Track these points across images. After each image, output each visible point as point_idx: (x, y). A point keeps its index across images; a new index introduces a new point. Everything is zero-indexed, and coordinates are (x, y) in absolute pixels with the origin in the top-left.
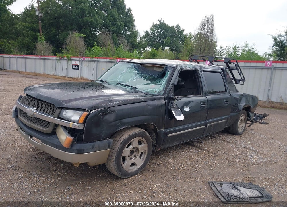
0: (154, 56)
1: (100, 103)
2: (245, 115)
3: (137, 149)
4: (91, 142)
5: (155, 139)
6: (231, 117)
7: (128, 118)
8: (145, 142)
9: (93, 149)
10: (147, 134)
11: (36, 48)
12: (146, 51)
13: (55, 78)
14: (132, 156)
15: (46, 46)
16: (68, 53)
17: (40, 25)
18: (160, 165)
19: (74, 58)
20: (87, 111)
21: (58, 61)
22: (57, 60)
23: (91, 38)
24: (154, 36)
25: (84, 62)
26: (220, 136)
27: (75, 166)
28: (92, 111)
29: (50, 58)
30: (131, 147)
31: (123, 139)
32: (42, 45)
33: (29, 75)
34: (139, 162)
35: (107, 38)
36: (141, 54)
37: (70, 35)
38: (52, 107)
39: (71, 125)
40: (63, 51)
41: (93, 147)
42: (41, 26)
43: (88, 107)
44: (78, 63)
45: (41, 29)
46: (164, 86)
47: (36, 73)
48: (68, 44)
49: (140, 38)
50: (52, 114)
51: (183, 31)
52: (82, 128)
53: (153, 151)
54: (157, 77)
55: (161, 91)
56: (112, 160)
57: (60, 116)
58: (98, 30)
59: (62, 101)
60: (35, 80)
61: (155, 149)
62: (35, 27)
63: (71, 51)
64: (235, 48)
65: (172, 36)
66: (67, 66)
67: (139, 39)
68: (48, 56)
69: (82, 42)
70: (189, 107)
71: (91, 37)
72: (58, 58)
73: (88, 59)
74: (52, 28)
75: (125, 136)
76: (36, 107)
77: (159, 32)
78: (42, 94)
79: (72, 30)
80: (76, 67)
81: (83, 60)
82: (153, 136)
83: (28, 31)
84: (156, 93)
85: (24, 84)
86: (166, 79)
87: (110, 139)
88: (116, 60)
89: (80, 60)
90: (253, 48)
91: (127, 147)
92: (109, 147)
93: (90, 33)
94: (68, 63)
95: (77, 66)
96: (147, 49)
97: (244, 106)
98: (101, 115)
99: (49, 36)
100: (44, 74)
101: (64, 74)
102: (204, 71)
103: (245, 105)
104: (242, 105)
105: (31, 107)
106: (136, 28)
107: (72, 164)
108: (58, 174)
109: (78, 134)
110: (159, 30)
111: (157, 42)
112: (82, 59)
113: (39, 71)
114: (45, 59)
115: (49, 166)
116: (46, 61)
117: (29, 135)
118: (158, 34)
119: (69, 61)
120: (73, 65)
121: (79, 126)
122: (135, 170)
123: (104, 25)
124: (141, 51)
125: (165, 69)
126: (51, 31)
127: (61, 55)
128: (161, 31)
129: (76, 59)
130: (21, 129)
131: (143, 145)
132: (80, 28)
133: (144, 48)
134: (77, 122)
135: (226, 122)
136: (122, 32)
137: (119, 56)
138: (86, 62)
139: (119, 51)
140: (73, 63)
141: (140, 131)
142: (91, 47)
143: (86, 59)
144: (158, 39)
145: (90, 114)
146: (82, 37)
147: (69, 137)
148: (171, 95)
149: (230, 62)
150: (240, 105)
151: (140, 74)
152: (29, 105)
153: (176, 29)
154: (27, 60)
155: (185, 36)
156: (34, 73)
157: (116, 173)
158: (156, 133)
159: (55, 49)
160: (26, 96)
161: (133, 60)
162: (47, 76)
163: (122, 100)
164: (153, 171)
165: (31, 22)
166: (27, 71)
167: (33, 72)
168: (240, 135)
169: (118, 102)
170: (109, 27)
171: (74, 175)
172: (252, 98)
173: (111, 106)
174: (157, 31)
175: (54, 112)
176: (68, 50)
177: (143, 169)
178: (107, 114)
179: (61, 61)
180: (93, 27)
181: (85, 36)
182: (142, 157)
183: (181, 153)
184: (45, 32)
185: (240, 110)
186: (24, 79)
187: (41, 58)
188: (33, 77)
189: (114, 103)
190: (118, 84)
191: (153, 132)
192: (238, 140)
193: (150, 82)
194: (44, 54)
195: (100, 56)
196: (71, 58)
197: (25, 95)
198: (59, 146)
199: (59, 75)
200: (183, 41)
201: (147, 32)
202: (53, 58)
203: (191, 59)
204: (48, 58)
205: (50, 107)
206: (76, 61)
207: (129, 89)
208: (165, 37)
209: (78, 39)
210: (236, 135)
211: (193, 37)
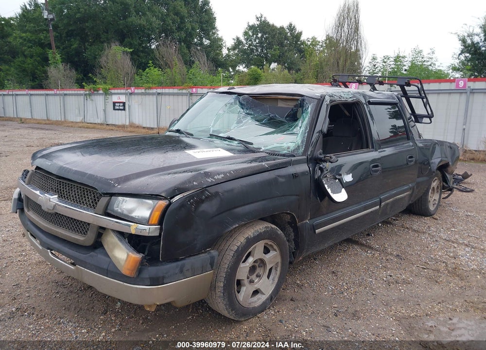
0: (255, 80)
1: (189, 181)
2: (439, 179)
3: (262, 262)
4: (177, 260)
5: (294, 240)
6: (418, 184)
7: (244, 205)
8: (275, 247)
9: (182, 273)
10: (280, 232)
11: (47, 77)
12: (238, 71)
13: (84, 128)
14: (254, 277)
15: (65, 71)
16: (105, 83)
17: (52, 36)
18: (303, 288)
19: (116, 91)
20: (165, 198)
21: (88, 97)
22: (86, 95)
23: (142, 54)
24: (250, 45)
25: (133, 96)
26: (397, 220)
27: (148, 309)
28: (173, 197)
29: (73, 92)
30: (251, 260)
31: (236, 248)
32: (57, 70)
33: (38, 123)
34: (267, 285)
35: (171, 52)
36: (231, 77)
37: (105, 50)
38: (90, 193)
39: (133, 229)
40: (95, 79)
41: (181, 271)
42: (53, 38)
43: (166, 191)
44: (123, 99)
45: (54, 42)
46: (304, 137)
47: (50, 121)
48: (103, 66)
49: (226, 49)
50: (93, 206)
51: (300, 34)
52: (157, 234)
53: (291, 263)
54: (283, 120)
55: (299, 146)
56: (216, 289)
57: (109, 211)
58: (153, 39)
59: (111, 180)
60: (50, 132)
61: (294, 258)
62: (43, 38)
63: (109, 78)
64: (398, 59)
65: (281, 44)
66: (105, 105)
67: (225, 52)
68: (70, 89)
69: (128, 62)
70: (351, 174)
71: (142, 52)
72: (87, 92)
73: (140, 91)
74: (72, 40)
75: (240, 240)
76: (58, 192)
77: (258, 38)
78: (67, 166)
79: (109, 41)
80: (120, 106)
81: (131, 94)
82: (289, 234)
83: (31, 47)
84: (290, 150)
85: (31, 141)
86: (305, 122)
87: (212, 251)
88: (190, 90)
89: (125, 94)
90: (431, 57)
91: (244, 262)
92: (212, 267)
93: (140, 45)
94: (105, 99)
95: (121, 104)
96: (239, 68)
97: (439, 163)
98: (192, 204)
99: (68, 54)
100: (65, 121)
101: (99, 119)
102: (370, 103)
103: (441, 161)
104: (436, 161)
105: (47, 192)
106: (218, 33)
107: (141, 307)
108: (112, 320)
109: (149, 244)
110: (260, 35)
111: (256, 55)
112: (129, 91)
113: (55, 116)
114: (65, 95)
115: (92, 302)
116: (67, 98)
117: (48, 249)
118: (257, 41)
119: (108, 96)
120: (114, 103)
121: (150, 230)
122: (261, 303)
123: (164, 30)
124: (230, 72)
125: (301, 104)
126: (72, 45)
127: (92, 86)
128: (262, 36)
129: (119, 91)
130: (32, 235)
131: (272, 253)
132: (122, 37)
133: (234, 67)
134: (147, 222)
135: (411, 195)
136: (196, 40)
137: (193, 83)
138: (136, 96)
139: (194, 75)
140: (115, 98)
141: (266, 227)
142: (144, 70)
143: (136, 91)
144: (257, 51)
145: (170, 204)
146: (127, 53)
147: (133, 254)
148: (319, 153)
149: (409, 85)
150: (432, 163)
151: (251, 114)
152: (45, 189)
153: (288, 31)
154: (33, 98)
155: (303, 43)
156: (48, 120)
157: (225, 313)
158: (296, 229)
159: (80, 76)
160: (36, 169)
161: (234, 88)
162: (70, 125)
163: (231, 171)
164: (292, 300)
165: (36, 31)
166: (35, 117)
167: (46, 119)
168: (431, 215)
169: (223, 176)
170: (173, 32)
171: (143, 318)
172: (451, 148)
173: (211, 184)
174: (255, 36)
175: (96, 203)
176: (103, 78)
177: (275, 298)
178: (202, 201)
179: (93, 97)
180: (145, 35)
181: (131, 50)
182: (271, 277)
183: (337, 259)
184: (61, 48)
185: (433, 170)
186: (30, 131)
187: (58, 92)
188: (47, 127)
189: (216, 177)
190: (212, 136)
191: (288, 226)
192: (431, 226)
193: (272, 130)
194: (63, 87)
195: (161, 85)
196: (110, 91)
197: (35, 167)
198: (113, 272)
199: (91, 122)
200: (301, 51)
201: (238, 39)
202: (79, 92)
203: (335, 81)
204: (70, 92)
205: (87, 192)
206: (120, 96)
207: (235, 144)
208: (270, 46)
209: (119, 56)
210: (426, 216)
211: (318, 44)
